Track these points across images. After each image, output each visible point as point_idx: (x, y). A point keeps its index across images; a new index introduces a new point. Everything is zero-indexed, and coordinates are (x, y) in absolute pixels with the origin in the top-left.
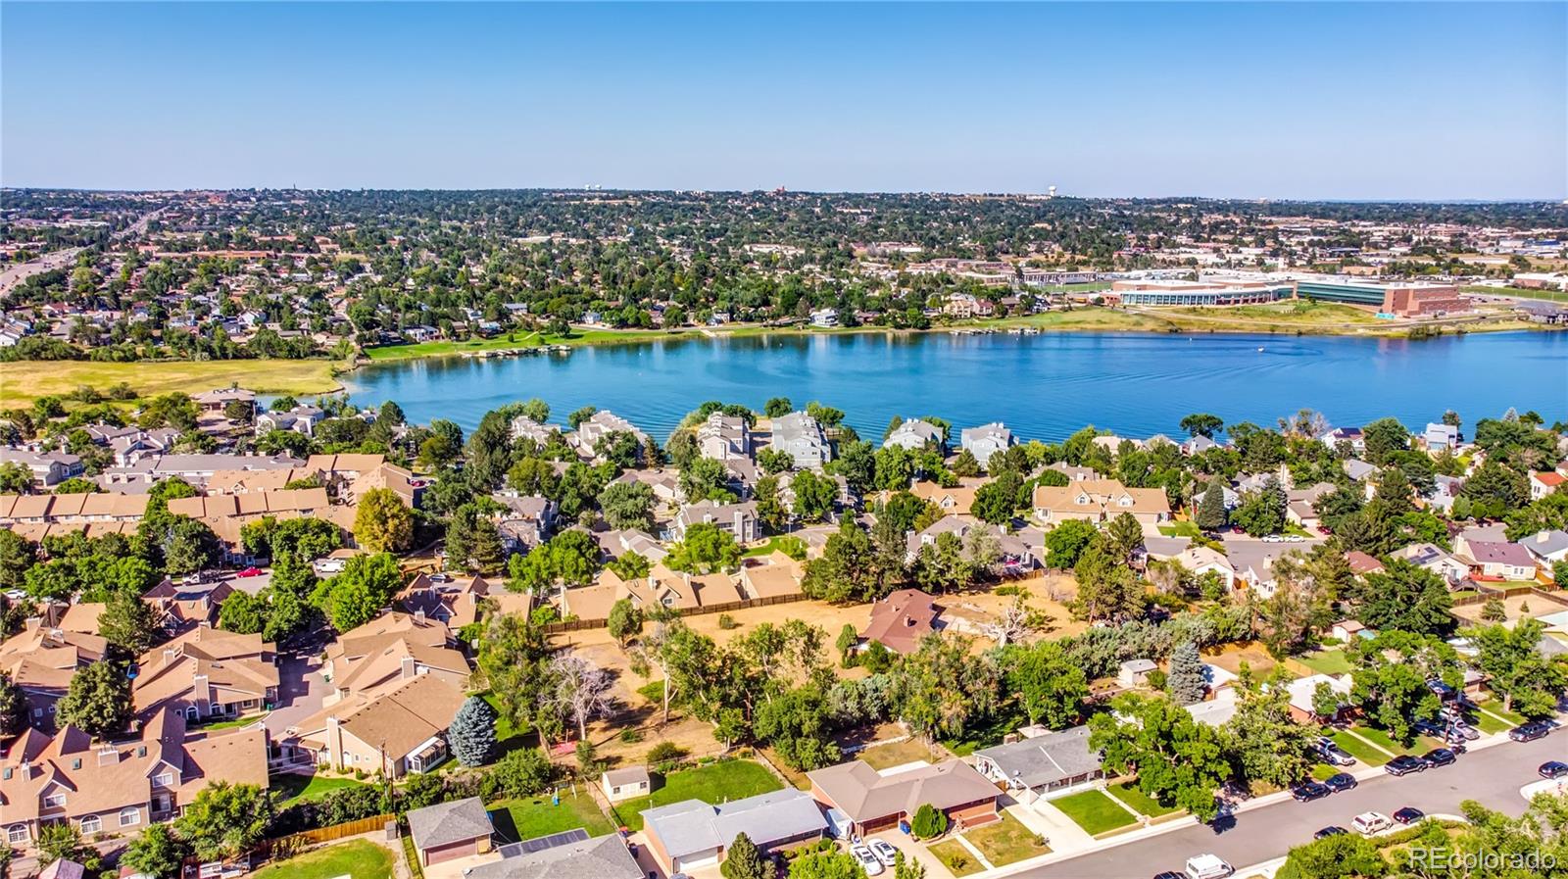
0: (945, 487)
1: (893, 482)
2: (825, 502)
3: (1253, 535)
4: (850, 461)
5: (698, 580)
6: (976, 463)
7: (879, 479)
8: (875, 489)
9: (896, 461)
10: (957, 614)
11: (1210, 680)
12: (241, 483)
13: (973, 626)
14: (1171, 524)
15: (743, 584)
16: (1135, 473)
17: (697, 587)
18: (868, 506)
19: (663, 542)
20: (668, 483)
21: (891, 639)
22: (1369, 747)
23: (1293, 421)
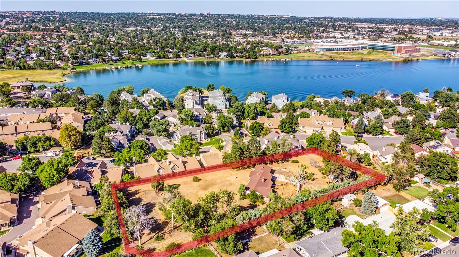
0: (268, 117)
1: (251, 116)
2: (228, 125)
3: (373, 135)
4: (236, 109)
5: (185, 159)
6: (277, 108)
7: (246, 115)
8: (244, 118)
9: (252, 109)
10: (280, 173)
11: (377, 204)
12: (21, 119)
13: (286, 178)
14: (345, 131)
15: (201, 160)
16: (332, 112)
17: (184, 163)
18: (243, 125)
19: (172, 140)
20: (174, 116)
21: (258, 188)
22: (441, 232)
23: (379, 92)
